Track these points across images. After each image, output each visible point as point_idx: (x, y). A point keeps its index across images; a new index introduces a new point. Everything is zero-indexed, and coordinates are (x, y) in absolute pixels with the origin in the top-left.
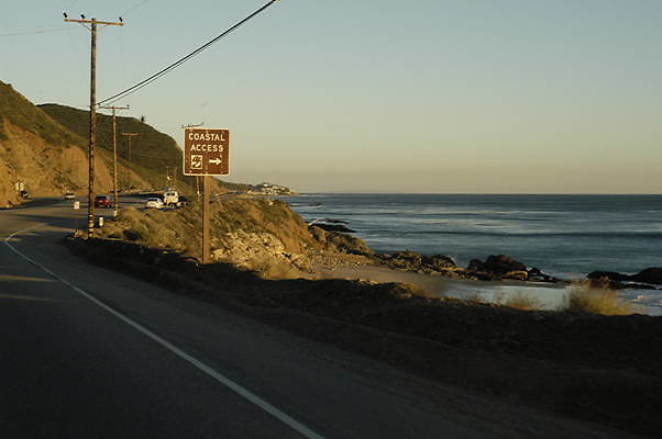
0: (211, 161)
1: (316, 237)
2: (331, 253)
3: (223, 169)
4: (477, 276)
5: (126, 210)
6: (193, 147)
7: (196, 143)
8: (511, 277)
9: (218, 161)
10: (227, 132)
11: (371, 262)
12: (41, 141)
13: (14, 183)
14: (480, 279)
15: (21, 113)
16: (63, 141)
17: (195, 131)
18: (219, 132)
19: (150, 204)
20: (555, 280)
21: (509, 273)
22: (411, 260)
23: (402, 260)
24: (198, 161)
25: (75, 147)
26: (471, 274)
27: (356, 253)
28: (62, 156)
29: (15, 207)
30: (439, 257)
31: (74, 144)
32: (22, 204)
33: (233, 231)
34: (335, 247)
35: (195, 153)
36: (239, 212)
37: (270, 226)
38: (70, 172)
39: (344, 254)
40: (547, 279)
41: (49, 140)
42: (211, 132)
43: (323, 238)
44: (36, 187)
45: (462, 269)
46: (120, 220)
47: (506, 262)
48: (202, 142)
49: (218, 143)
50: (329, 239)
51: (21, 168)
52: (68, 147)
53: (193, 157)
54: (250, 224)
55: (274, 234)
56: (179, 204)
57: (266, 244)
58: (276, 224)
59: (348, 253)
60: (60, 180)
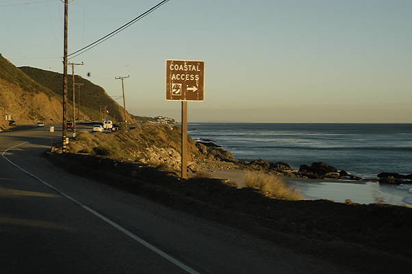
0: (188, 89)
1: (201, 151)
2: (211, 161)
3: (198, 96)
4: (307, 176)
5: (81, 133)
6: (173, 77)
7: (175, 72)
8: (329, 177)
9: (194, 89)
10: (202, 64)
11: (237, 166)
12: (20, 89)
13: (4, 116)
14: (309, 177)
15: (8, 71)
16: (34, 89)
17: (175, 62)
18: (195, 63)
19: (95, 129)
20: (357, 179)
21: (327, 174)
22: (263, 165)
23: (257, 166)
24: (177, 88)
25: (42, 93)
26: (303, 175)
27: (227, 161)
28: (34, 99)
29: (5, 131)
30: (281, 163)
31: (41, 91)
32: (10, 129)
33: (150, 147)
34: (213, 157)
35: (175, 81)
36: (152, 134)
37: (172, 143)
38: (39, 109)
39: (219, 161)
40: (352, 177)
41: (26, 89)
42: (189, 63)
43: (205, 151)
44: (17, 119)
45: (297, 171)
46: (78, 140)
47: (325, 167)
48: (181, 72)
49: (194, 73)
50: (209, 151)
51: (8, 107)
52: (37, 93)
53: (173, 85)
54: (160, 142)
55: (175, 149)
56: (114, 129)
57: (171, 155)
58: (176, 142)
59: (221, 161)
60: (33, 114)
